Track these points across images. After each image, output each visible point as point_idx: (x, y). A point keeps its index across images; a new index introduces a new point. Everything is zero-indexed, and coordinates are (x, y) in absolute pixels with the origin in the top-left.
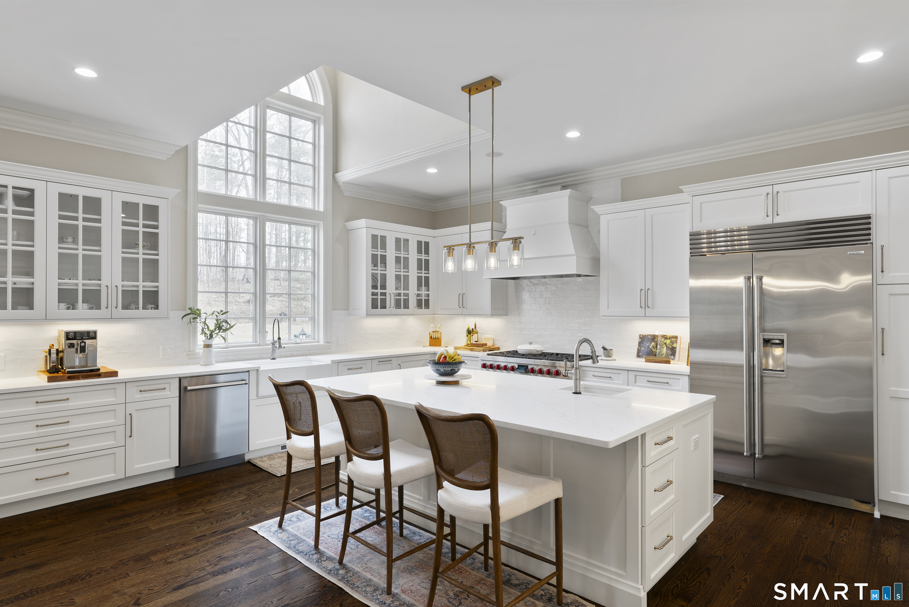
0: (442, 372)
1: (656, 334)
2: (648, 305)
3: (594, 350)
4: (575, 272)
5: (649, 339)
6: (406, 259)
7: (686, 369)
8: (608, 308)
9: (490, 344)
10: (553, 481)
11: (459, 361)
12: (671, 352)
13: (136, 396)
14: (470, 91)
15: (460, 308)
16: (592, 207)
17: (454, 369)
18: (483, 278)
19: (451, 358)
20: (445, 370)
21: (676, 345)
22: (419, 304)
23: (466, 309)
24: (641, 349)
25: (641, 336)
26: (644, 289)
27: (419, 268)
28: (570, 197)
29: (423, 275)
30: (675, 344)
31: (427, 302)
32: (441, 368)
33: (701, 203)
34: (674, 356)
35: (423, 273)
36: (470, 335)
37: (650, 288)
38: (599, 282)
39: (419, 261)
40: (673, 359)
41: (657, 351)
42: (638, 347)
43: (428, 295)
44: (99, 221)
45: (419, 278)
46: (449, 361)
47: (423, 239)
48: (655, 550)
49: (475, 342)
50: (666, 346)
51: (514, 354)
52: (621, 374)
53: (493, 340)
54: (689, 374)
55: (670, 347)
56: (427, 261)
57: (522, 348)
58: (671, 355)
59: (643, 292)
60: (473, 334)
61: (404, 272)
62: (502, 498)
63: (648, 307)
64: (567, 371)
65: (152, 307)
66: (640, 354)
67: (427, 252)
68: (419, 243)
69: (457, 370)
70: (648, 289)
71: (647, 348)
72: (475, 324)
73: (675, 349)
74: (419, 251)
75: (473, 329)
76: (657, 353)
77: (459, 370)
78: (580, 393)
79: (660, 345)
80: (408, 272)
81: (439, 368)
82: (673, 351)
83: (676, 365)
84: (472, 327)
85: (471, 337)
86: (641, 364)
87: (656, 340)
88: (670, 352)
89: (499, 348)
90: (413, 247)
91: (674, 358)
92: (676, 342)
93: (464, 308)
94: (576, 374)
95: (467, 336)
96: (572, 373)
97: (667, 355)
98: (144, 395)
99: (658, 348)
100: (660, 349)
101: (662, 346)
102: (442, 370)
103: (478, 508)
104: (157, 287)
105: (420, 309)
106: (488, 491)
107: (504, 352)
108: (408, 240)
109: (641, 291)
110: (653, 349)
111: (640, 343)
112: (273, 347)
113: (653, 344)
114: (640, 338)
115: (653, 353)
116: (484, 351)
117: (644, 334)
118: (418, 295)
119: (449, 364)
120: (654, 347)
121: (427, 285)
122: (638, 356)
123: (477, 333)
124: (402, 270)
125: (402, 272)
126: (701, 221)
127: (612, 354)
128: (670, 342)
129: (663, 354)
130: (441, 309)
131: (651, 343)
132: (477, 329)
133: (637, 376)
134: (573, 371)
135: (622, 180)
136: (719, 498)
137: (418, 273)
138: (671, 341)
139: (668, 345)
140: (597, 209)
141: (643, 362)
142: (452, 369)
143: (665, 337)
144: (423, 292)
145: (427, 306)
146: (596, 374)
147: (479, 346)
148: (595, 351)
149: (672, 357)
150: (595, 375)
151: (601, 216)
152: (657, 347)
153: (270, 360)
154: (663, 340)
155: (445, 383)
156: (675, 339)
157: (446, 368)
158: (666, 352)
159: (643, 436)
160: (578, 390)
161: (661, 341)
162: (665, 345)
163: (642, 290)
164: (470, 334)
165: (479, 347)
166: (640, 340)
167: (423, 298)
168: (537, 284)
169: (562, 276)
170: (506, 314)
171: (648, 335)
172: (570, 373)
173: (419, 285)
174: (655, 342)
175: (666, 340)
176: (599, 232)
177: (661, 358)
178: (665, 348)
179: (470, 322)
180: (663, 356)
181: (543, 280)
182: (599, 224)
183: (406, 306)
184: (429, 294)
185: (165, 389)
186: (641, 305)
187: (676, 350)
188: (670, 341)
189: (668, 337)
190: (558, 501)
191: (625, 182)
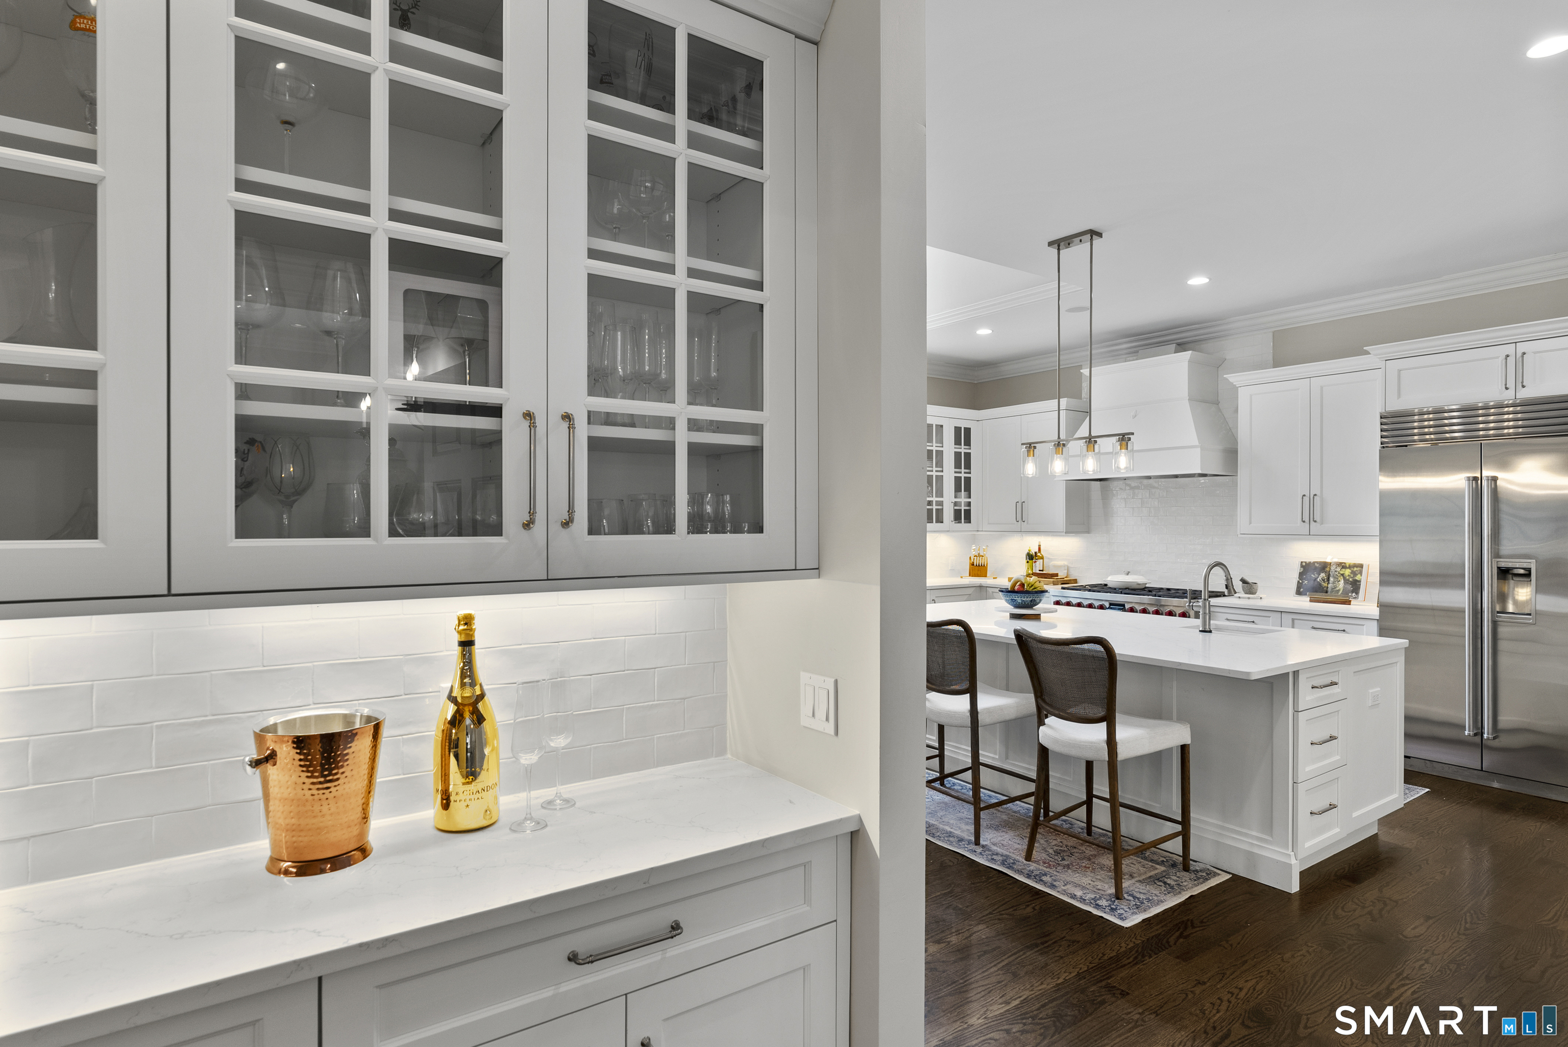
0: (1019, 603)
1: (1328, 560)
2: (1314, 518)
3: (1230, 577)
4: (1199, 471)
5: (1316, 568)
6: (940, 454)
7: (1374, 611)
8: (1250, 523)
9: (1062, 574)
10: (1179, 724)
11: (1040, 590)
12: (1352, 587)
14: (1059, 246)
15: (1018, 521)
16: (1225, 376)
17: (1034, 600)
18: (1055, 479)
19: (1030, 585)
20: (1024, 601)
21: (1360, 577)
22: (957, 517)
23: (1028, 523)
24: (1303, 582)
25: (1304, 564)
26: (1307, 494)
27: (958, 465)
28: (1190, 362)
29: (963, 475)
30: (1359, 575)
31: (968, 513)
32: (1018, 598)
33: (1400, 371)
34: (1357, 593)
35: (963, 472)
36: (1031, 561)
37: (1318, 493)
38: (1235, 484)
39: (958, 455)
40: (1355, 598)
41: (1329, 585)
42: (1298, 579)
43: (969, 504)
45: (958, 480)
46: (1028, 589)
47: (963, 425)
48: (1312, 816)
49: (1040, 571)
50: (1344, 578)
51: (1103, 588)
52: (1270, 617)
53: (1066, 568)
54: (1378, 618)
55: (1351, 579)
56: (968, 456)
57: (1114, 579)
58: (1352, 592)
59: (1306, 499)
60: (1036, 559)
61: (936, 471)
62: (1122, 733)
63: (1315, 521)
64: (1191, 604)
66: (1302, 590)
67: (968, 443)
68: (957, 430)
69: (1038, 601)
70: (1315, 495)
71: (1312, 582)
72: (1039, 546)
73: (1358, 583)
74: (957, 442)
75: (1036, 553)
76: (1329, 589)
77: (1041, 600)
78: (1210, 632)
79: (1334, 577)
80: (942, 471)
81: (1015, 597)
82: (1355, 586)
83: (1358, 606)
84: (1034, 549)
85: (1034, 564)
86: (1304, 603)
87: (1328, 569)
88: (1349, 587)
89: (1076, 580)
90: (949, 436)
91: (1356, 596)
92: (1361, 573)
93: (1024, 522)
94: (1205, 607)
95: (1028, 562)
96: (1199, 606)
97: (1345, 592)
99: (1331, 582)
100: (1334, 583)
101: (1338, 579)
102: (1019, 600)
103: (1092, 743)
105: (958, 523)
106: (1104, 724)
107: (1086, 586)
108: (942, 426)
109: (1303, 498)
110: (1323, 583)
111: (1301, 575)
113: (1323, 575)
114: (1302, 566)
115: (1323, 588)
116: (1054, 584)
117: (1308, 561)
118: (956, 504)
119: (1027, 592)
120: (1324, 580)
121: (968, 489)
122: (1299, 593)
123: (1042, 558)
124: (935, 469)
125: (934, 471)
126: (1399, 396)
127: (1257, 590)
128: (1351, 573)
129: (1339, 590)
130: (989, 524)
131: (1320, 574)
132: (1042, 553)
133: (1296, 621)
134: (1200, 604)
135: (1274, 333)
136: (1421, 792)
137: (955, 472)
138: (1352, 571)
139: (1348, 578)
140: (1234, 378)
141: (1307, 601)
142: (1032, 600)
143: (1343, 566)
144: (963, 499)
145: (968, 519)
146: (1230, 616)
147: (1046, 576)
148: (1231, 579)
149: (1354, 594)
150: (1229, 618)
151: (1239, 388)
152: (1328, 580)
154: (1338, 569)
155: (1024, 617)
156: (1358, 569)
157: (1024, 598)
158: (1344, 587)
159: (1296, 673)
160: (1207, 627)
161: (1336, 571)
162: (1342, 577)
163: (1304, 495)
164: (1032, 559)
165: (1046, 578)
166: (1302, 569)
167: (963, 508)
168: (1137, 488)
169: (1176, 476)
170: (1088, 532)
171: (1314, 562)
172: (1196, 606)
173: (958, 489)
174: (1326, 572)
175: (1344, 570)
176: (1236, 411)
177: (1336, 596)
178: (1342, 582)
179: (1031, 543)
180: (1338, 593)
181: (1146, 481)
182: (1237, 398)
183: (940, 520)
184: (970, 502)
186: (1302, 519)
187: (1360, 585)
188: (1350, 571)
189: (1348, 566)
190: (1184, 749)
191: (1279, 337)
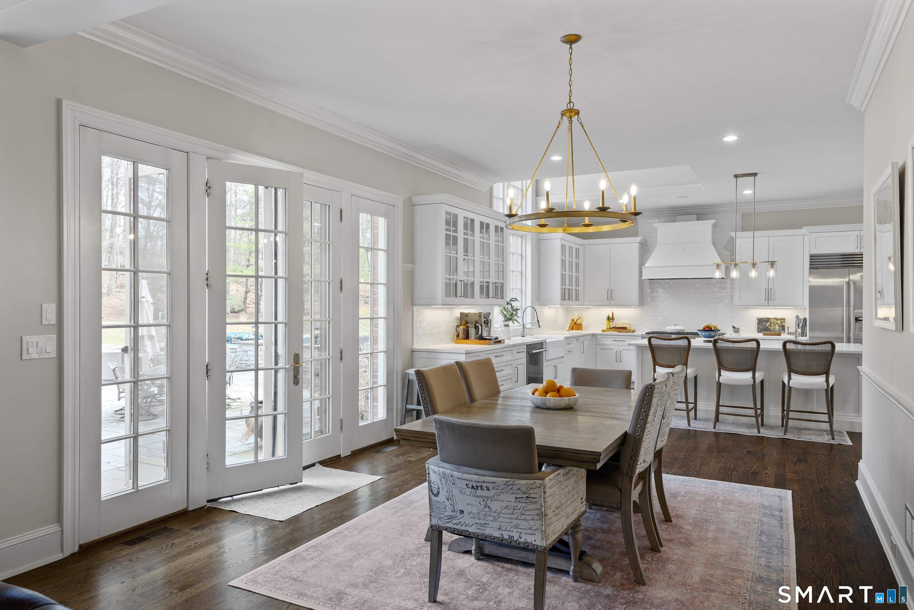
1: (770, 317)
2: (770, 298)
5: (764, 320)
8: (739, 301)
14: (737, 177)
15: (608, 300)
21: (785, 324)
23: (614, 301)
24: (759, 327)
26: (768, 288)
33: (816, 238)
34: (784, 331)
37: (772, 288)
41: (772, 328)
42: (757, 325)
50: (778, 324)
55: (780, 325)
58: (782, 330)
59: (767, 290)
63: (771, 300)
66: (760, 330)
71: (764, 326)
72: (613, 313)
76: (772, 330)
79: (773, 324)
82: (783, 328)
83: (785, 337)
87: (770, 321)
88: (781, 328)
92: (785, 322)
93: (612, 300)
97: (779, 330)
100: (774, 327)
101: (775, 325)
104: (503, 284)
111: (758, 323)
113: (768, 323)
114: (758, 320)
115: (769, 329)
117: (760, 317)
120: (769, 326)
122: (758, 331)
126: (815, 248)
127: (740, 331)
130: (588, 301)
132: (614, 316)
135: (742, 214)
138: (781, 321)
140: (734, 234)
141: (762, 335)
143: (776, 319)
151: (737, 239)
152: (771, 325)
154: (775, 321)
156: (784, 320)
158: (778, 328)
161: (773, 322)
163: (766, 288)
170: (642, 305)
171: (763, 318)
175: (777, 321)
178: (777, 326)
180: (775, 331)
182: (736, 243)
184: (579, 290)
185: (523, 351)
186: (765, 299)
187: (785, 327)
189: (778, 319)
191: (744, 216)
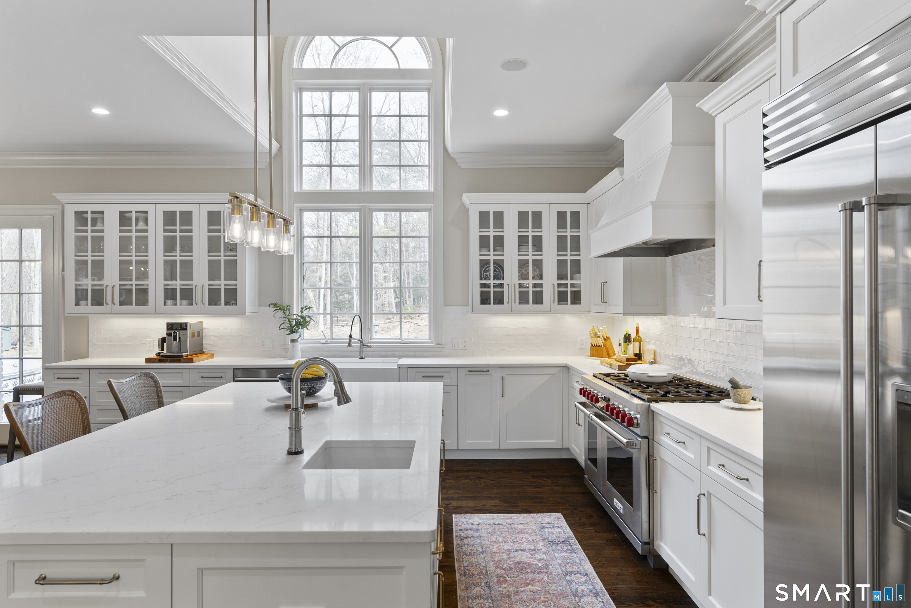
6: (538, 239)
8: (725, 304)
13: (199, 382)
15: (603, 303)
22: (562, 298)
23: (609, 304)
27: (562, 248)
28: (675, 96)
29: (569, 258)
31: (576, 295)
33: (796, 24)
35: (569, 255)
39: (562, 239)
43: (577, 286)
44: (191, 231)
45: (562, 262)
47: (567, 209)
52: (693, 440)
56: (575, 239)
60: (630, 342)
61: (533, 255)
65: (233, 303)
67: (575, 226)
68: (561, 214)
72: (637, 328)
74: (562, 226)
75: (630, 335)
80: (541, 255)
85: (627, 347)
90: (550, 221)
93: (606, 303)
98: (204, 381)
104: (236, 285)
105: (565, 304)
108: (541, 212)
112: (361, 345)
118: (559, 286)
121: (576, 271)
123: (640, 341)
124: (531, 253)
125: (531, 255)
126: (795, 71)
132: (640, 335)
133: (711, 452)
137: (559, 255)
144: (569, 281)
145: (576, 300)
151: (715, 118)
153: (358, 359)
167: (569, 289)
170: (665, 313)
173: (562, 272)
183: (538, 301)
184: (578, 284)
185: (222, 377)
